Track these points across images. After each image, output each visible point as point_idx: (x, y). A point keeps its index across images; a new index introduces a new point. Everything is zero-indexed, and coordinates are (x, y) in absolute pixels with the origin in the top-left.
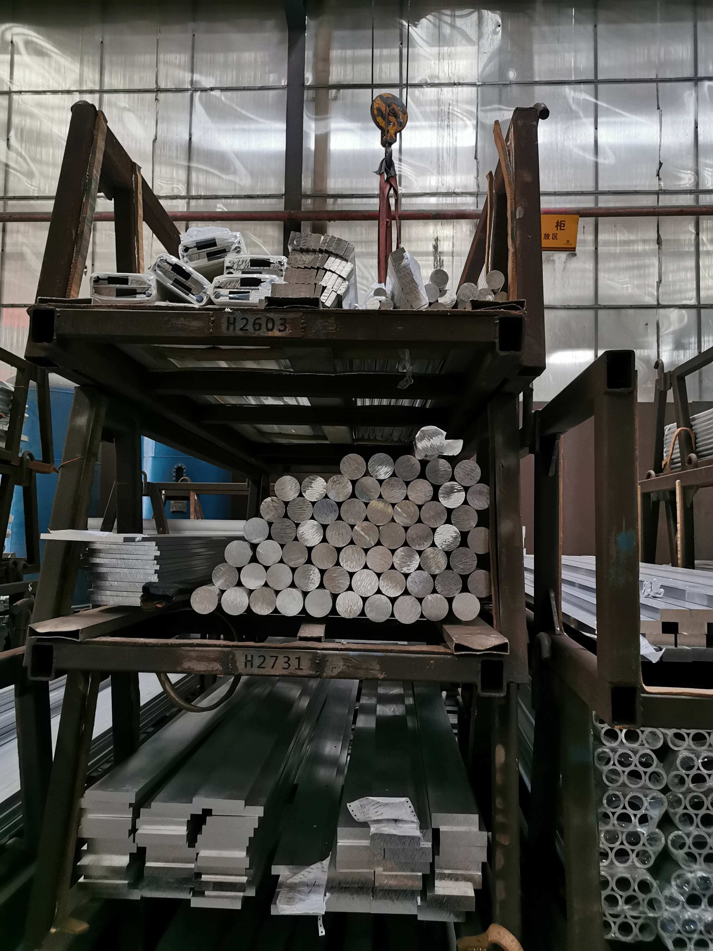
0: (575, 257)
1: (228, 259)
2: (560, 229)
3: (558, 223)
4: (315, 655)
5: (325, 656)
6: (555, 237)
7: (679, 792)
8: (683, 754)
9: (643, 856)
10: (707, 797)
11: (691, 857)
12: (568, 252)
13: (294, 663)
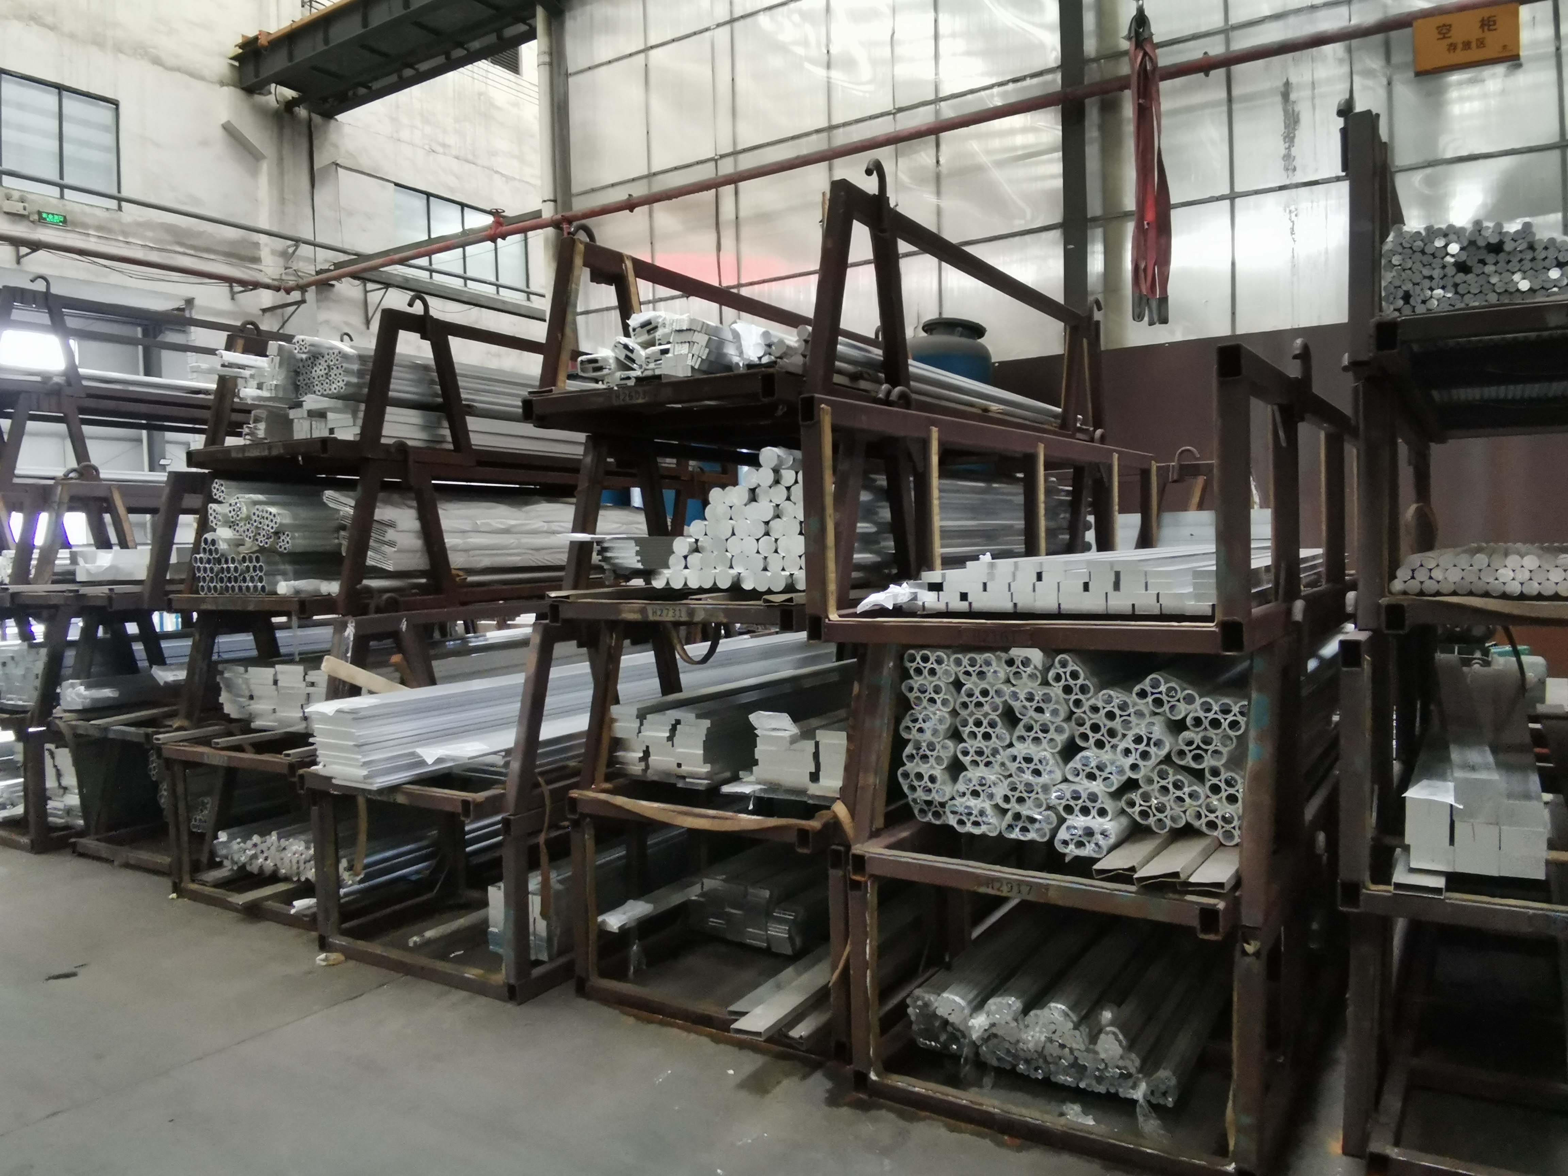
0: (1521, 70)
1: (659, 334)
2: (1489, 30)
3: (1483, 20)
4: (689, 609)
5: (694, 608)
6: (1481, 43)
7: (964, 713)
8: (968, 686)
9: (939, 759)
10: (985, 718)
11: (975, 763)
12: (1510, 63)
13: (677, 613)
